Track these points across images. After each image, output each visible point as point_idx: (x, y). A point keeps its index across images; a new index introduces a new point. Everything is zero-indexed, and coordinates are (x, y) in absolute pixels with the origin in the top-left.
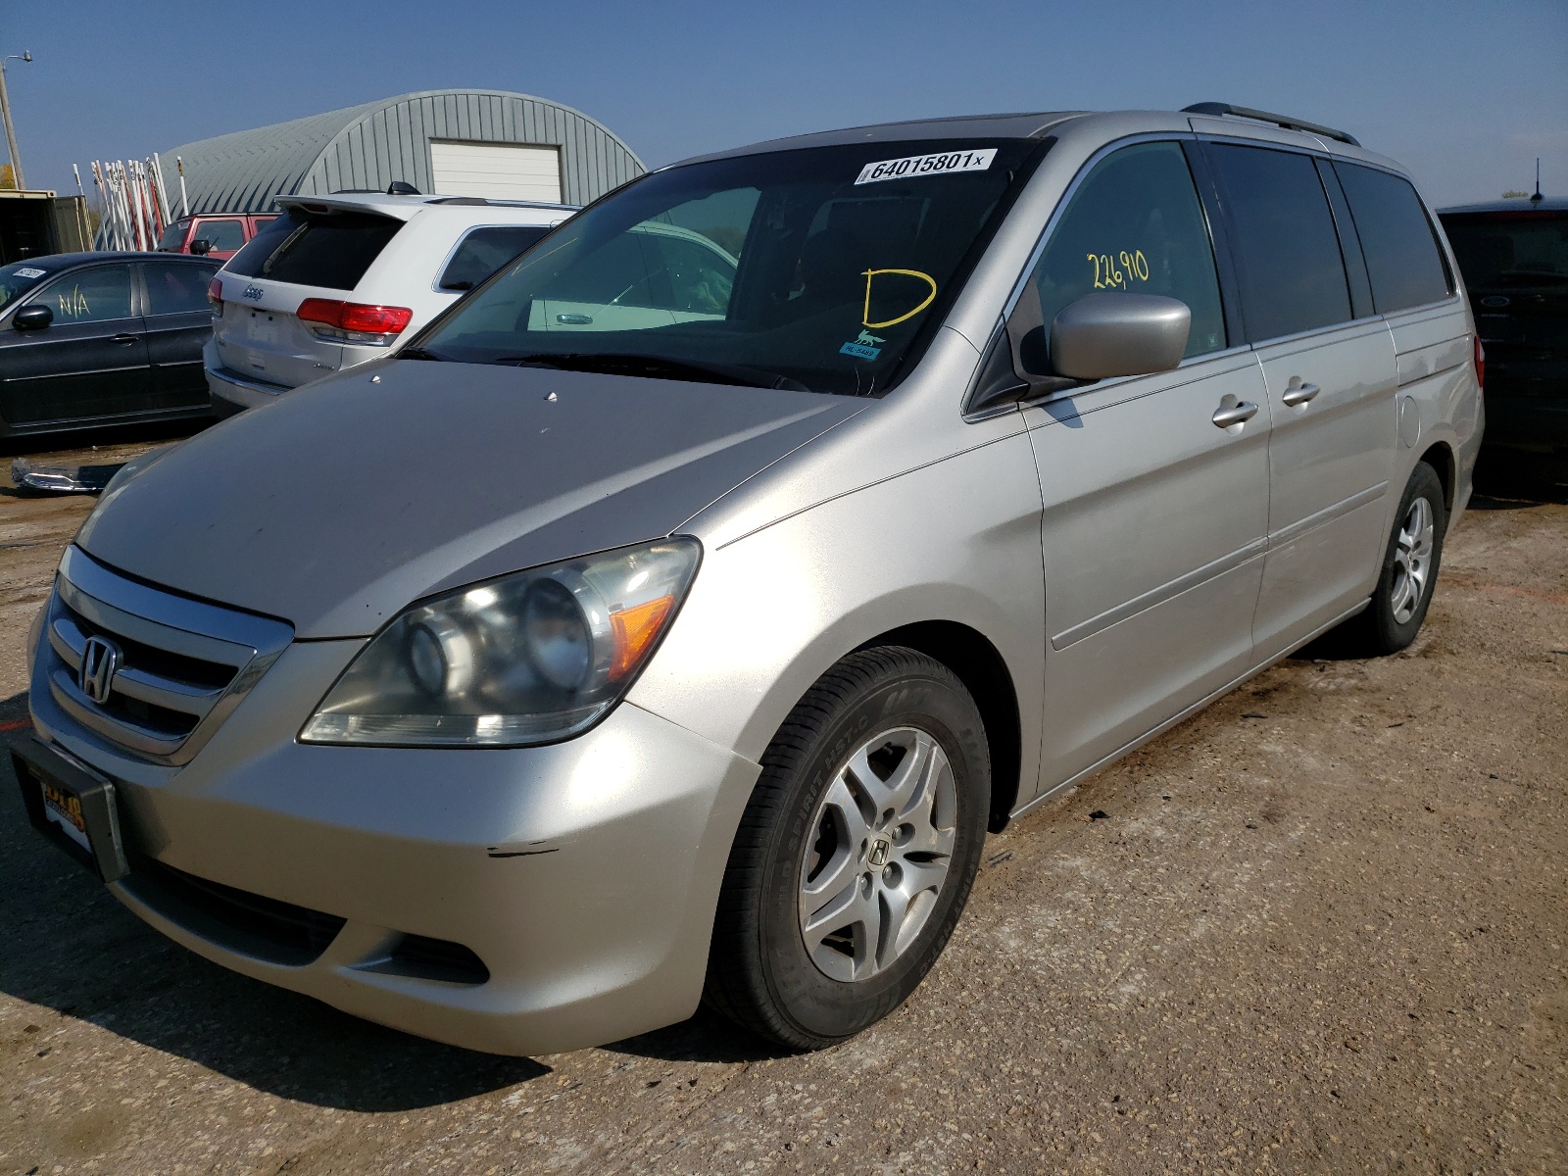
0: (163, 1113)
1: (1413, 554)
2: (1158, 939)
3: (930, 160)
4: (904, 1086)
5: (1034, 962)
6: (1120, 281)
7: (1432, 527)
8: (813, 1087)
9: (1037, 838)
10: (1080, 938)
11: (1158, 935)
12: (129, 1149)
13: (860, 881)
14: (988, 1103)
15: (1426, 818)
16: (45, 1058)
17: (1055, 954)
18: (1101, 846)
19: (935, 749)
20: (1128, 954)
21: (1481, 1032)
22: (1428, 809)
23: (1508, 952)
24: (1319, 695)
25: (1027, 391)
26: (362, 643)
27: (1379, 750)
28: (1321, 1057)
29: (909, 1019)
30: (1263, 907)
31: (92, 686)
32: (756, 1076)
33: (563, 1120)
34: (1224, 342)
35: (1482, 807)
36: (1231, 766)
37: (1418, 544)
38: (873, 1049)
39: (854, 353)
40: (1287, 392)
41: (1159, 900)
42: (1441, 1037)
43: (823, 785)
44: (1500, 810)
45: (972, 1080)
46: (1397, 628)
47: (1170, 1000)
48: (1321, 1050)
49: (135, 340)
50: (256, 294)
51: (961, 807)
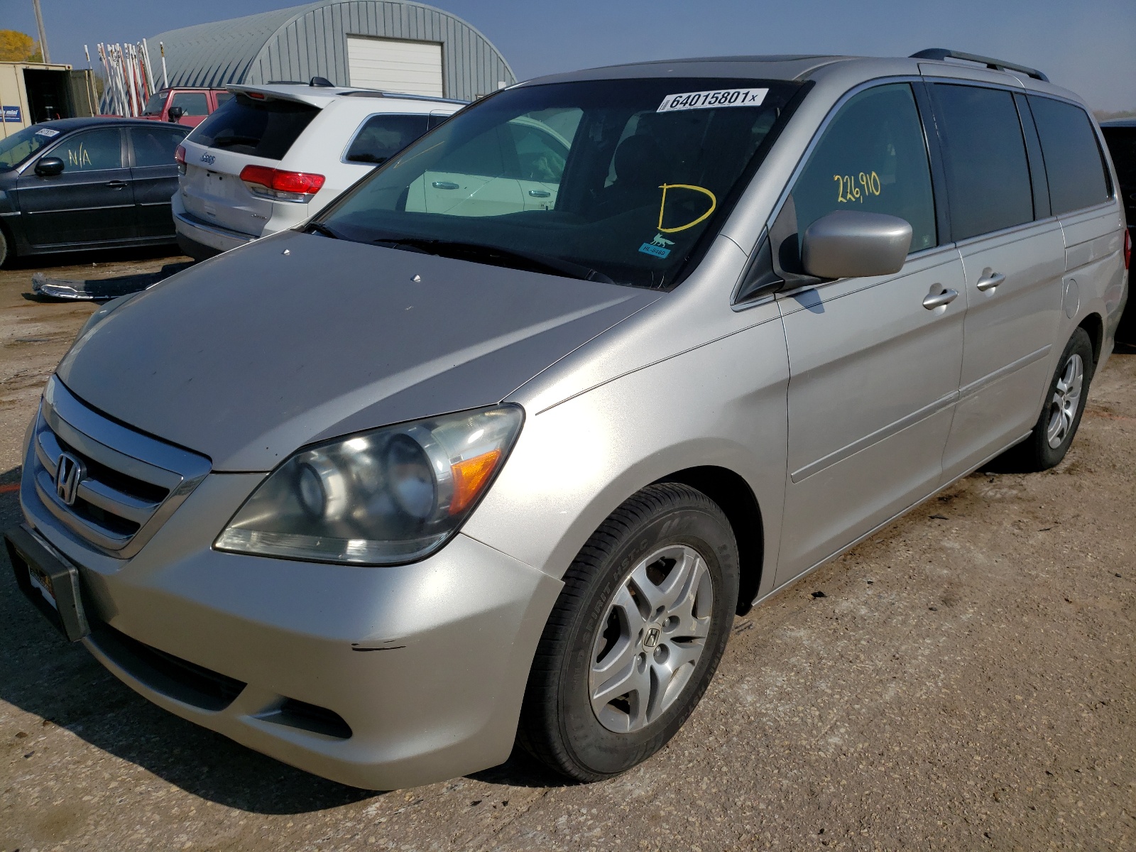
0: (113, 810)
1: (1067, 396)
2: (858, 700)
3: (716, 95)
4: (662, 813)
5: (765, 715)
6: (858, 196)
7: (1082, 376)
8: (594, 811)
9: (772, 612)
10: (800, 696)
11: (859, 696)
12: (87, 837)
13: (637, 659)
14: (725, 831)
15: (1066, 608)
16: (29, 759)
17: (781, 709)
18: (819, 620)
19: (698, 560)
20: (835, 711)
21: (1099, 788)
22: (1067, 600)
23: (1123, 723)
24: (989, 502)
25: (782, 286)
26: (262, 477)
27: (1032, 550)
28: (977, 804)
29: (669, 757)
30: (939, 676)
31: (63, 491)
32: (553, 799)
33: (408, 829)
34: (935, 242)
35: (1109, 601)
36: (920, 558)
37: (1070, 389)
38: (640, 781)
39: (650, 252)
40: (980, 280)
41: (861, 667)
42: (1070, 791)
43: (610, 594)
44: (1121, 603)
45: (713, 811)
46: (1049, 450)
47: (866, 751)
48: (978, 798)
49: (124, 186)
50: (210, 159)
51: (716, 601)
